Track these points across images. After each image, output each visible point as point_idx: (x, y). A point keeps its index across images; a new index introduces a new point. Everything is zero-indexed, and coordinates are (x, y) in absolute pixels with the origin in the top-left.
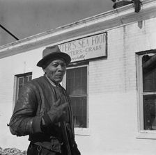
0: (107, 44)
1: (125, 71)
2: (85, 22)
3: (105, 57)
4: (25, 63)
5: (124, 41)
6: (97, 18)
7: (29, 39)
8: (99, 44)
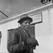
0: (42, 17)
1: (50, 27)
2: (33, 9)
3: (41, 22)
4: (11, 25)
5: (49, 16)
6: (38, 7)
7: (12, 17)
8: (39, 17)
